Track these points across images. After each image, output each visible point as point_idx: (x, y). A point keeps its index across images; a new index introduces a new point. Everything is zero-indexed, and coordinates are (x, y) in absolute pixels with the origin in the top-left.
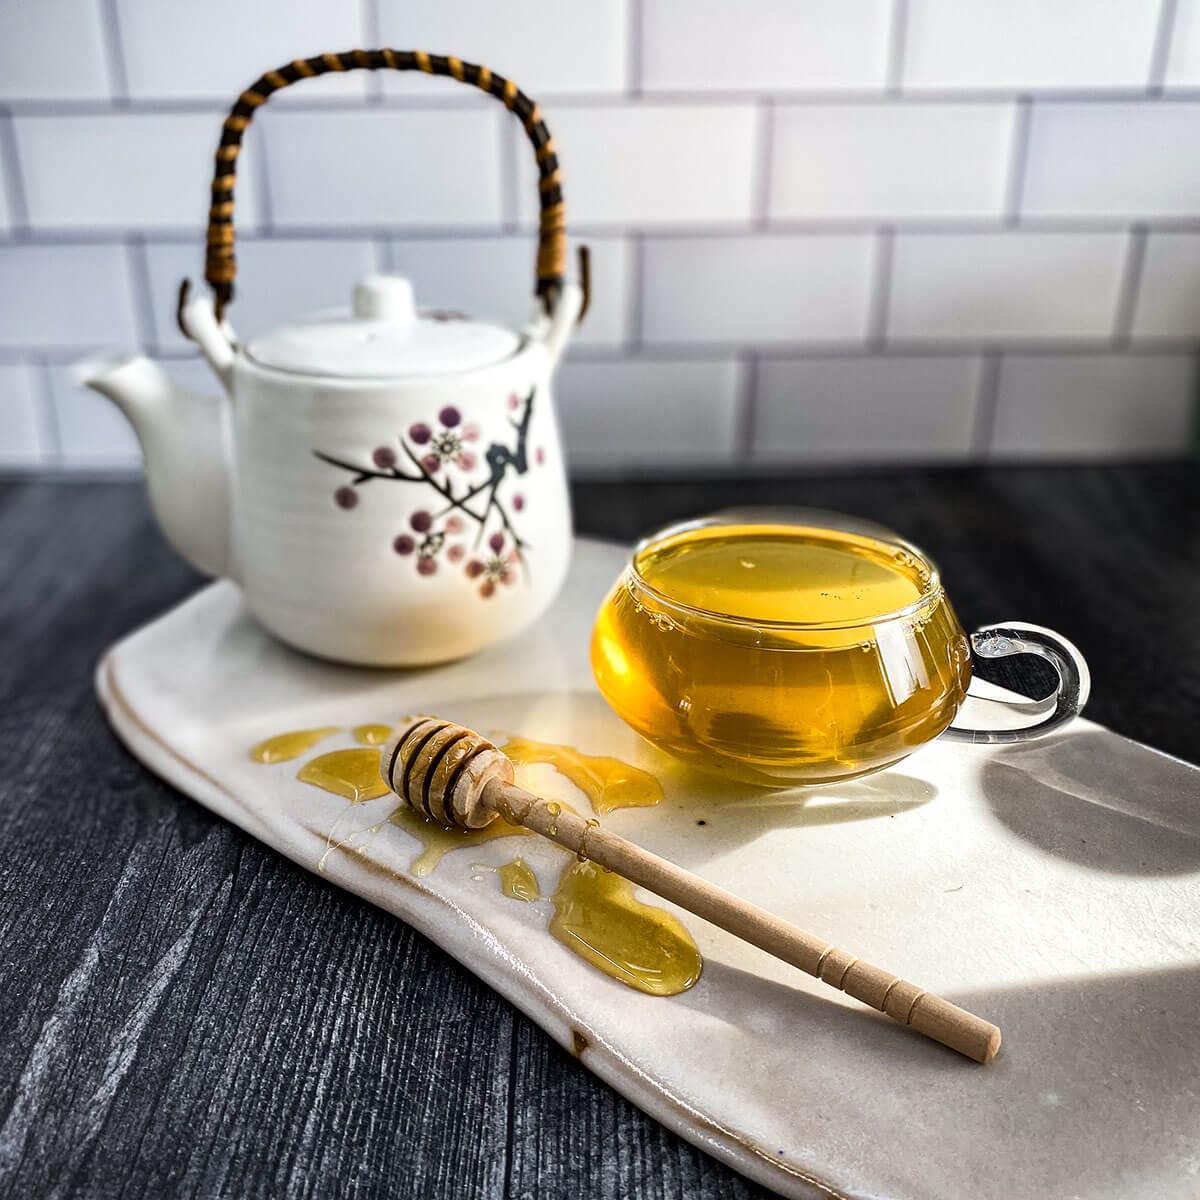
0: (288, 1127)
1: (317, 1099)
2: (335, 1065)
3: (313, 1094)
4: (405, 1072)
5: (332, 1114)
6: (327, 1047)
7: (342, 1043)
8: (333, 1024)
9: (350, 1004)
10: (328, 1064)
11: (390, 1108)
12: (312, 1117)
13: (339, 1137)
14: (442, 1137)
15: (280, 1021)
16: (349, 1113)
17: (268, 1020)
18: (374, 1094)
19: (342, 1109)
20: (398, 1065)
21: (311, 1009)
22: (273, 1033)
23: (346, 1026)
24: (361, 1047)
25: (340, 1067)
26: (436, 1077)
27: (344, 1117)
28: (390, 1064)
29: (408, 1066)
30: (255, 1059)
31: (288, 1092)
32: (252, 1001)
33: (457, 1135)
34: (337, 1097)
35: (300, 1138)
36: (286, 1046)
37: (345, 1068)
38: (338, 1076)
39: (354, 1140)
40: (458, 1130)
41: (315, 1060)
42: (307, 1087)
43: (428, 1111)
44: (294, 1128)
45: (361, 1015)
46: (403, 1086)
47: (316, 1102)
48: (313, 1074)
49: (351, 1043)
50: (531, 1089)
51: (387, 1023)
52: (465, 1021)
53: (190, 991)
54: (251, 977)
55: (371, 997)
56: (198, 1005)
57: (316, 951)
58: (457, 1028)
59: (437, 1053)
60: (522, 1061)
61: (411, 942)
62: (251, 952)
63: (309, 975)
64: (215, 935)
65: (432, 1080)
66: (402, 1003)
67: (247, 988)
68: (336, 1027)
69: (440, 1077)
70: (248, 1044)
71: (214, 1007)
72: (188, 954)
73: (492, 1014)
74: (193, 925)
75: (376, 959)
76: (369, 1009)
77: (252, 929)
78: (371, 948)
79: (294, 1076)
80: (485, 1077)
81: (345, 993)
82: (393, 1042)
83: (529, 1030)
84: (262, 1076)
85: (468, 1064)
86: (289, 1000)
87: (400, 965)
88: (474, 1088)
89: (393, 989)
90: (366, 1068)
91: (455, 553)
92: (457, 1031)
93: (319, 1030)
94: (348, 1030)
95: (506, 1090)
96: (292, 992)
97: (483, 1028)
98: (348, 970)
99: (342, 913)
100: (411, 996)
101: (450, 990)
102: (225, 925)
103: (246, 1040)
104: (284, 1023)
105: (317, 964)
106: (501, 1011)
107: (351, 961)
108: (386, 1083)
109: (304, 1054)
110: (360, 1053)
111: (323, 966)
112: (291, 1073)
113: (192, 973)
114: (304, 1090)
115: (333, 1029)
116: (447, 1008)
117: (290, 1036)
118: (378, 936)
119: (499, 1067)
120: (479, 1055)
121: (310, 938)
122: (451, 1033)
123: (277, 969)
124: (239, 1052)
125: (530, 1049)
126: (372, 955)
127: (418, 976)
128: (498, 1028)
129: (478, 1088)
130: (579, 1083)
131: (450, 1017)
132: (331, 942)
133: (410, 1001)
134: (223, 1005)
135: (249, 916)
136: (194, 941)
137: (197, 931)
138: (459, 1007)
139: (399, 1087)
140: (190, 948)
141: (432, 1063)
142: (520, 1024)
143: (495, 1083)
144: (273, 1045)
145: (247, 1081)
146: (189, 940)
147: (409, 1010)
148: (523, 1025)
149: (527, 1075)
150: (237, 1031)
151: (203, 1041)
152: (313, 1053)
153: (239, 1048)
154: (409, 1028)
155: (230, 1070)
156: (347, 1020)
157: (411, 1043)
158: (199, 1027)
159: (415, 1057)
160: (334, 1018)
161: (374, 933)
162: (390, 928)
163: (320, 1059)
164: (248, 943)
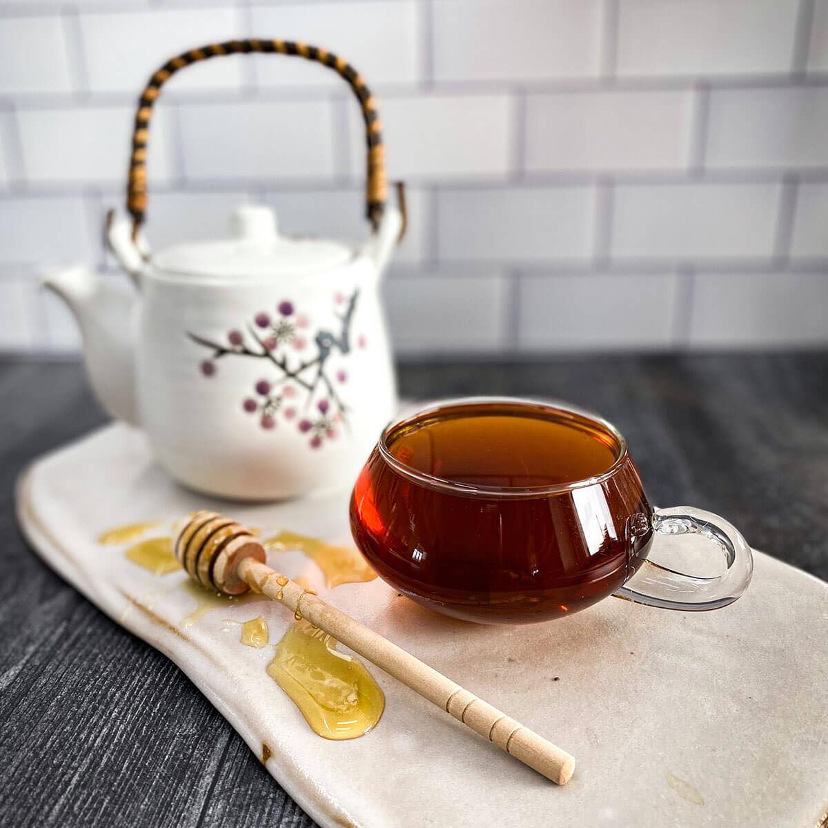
0: (42, 808)
1: (70, 787)
2: (92, 762)
3: (68, 783)
4: (139, 770)
5: (77, 799)
6: (89, 749)
7: (102, 746)
8: (100, 732)
9: (117, 718)
10: (87, 761)
11: (120, 796)
12: (62, 800)
13: (75, 816)
14: (151, 820)
15: (64, 728)
16: (89, 798)
17: (55, 727)
18: (111, 785)
19: (85, 796)
20: (136, 763)
21: (88, 721)
22: (55, 737)
23: (108, 734)
24: (114, 750)
25: (94, 764)
26: (161, 775)
27: (84, 802)
28: (130, 763)
29: (143, 765)
30: (36, 755)
31: (51, 781)
32: (49, 713)
33: (162, 819)
34: (84, 787)
35: (47, 817)
36: (61, 746)
37: (98, 764)
38: (91, 770)
39: (86, 819)
40: (163, 816)
41: (78, 758)
42: (66, 777)
43: (146, 800)
44: (46, 808)
45: (122, 727)
46: (135, 780)
47: (68, 789)
48: (73, 769)
49: (108, 747)
50: (226, 787)
51: (138, 732)
52: (194, 735)
53: (9, 704)
54: (55, 695)
55: (133, 714)
56: (10, 714)
57: (106, 679)
58: (187, 740)
59: (167, 757)
60: (227, 766)
61: (175, 675)
62: (61, 677)
63: (95, 695)
64: (40, 664)
65: (157, 777)
66: (154, 719)
67: (48, 703)
68: (102, 734)
69: (164, 775)
70: (36, 743)
71: (20, 716)
72: (17, 677)
73: (216, 730)
74: (27, 657)
75: (146, 686)
76: (129, 723)
77: (66, 662)
78: (144, 678)
79: (59, 768)
80: (196, 777)
81: (116, 710)
82: (138, 748)
83: (239, 743)
84: (37, 768)
85: (188, 766)
86: (74, 713)
87: (162, 691)
88: (186, 785)
89: (151, 709)
90: (113, 766)
91: (290, 413)
92: (186, 741)
93: (88, 736)
94: (109, 737)
95: (209, 788)
96: (79, 707)
97: (206, 740)
98: (124, 693)
99: (133, 653)
100: (162, 715)
101: (191, 711)
102: (49, 658)
103: (35, 741)
104: (65, 730)
105: (104, 688)
106: (223, 728)
107: (127, 688)
108: (123, 777)
109: (72, 753)
110: (112, 754)
111: (107, 690)
112: (57, 767)
113: (14, 691)
114: (63, 780)
115: (99, 736)
116: (184, 725)
117: (66, 740)
118: (152, 670)
119: (209, 770)
120: (196, 759)
121: (105, 669)
122: (182, 742)
123: (74, 690)
124: (27, 749)
125: (236, 757)
126: (144, 684)
127: (172, 700)
128: (217, 740)
129: (188, 785)
130: (264, 785)
131: (185, 731)
132: (119, 672)
133: (160, 717)
134: (28, 715)
135: (67, 652)
136: (23, 668)
137: (28, 661)
138: (193, 724)
139: (131, 781)
140: (19, 673)
141: (161, 764)
142: (234, 738)
143: (202, 781)
144: (52, 745)
145: (25, 771)
146: (20, 667)
147: (157, 724)
148: (236, 739)
149: (227, 776)
150: (30, 734)
151: (4, 740)
152: (78, 753)
153: (28, 746)
154: (153, 738)
155: (15, 763)
156: (111, 729)
157: (151, 748)
158: (5, 730)
159: (150, 759)
160: (102, 728)
161: (151, 667)
162: (163, 665)
163: (82, 757)
164: (60, 671)
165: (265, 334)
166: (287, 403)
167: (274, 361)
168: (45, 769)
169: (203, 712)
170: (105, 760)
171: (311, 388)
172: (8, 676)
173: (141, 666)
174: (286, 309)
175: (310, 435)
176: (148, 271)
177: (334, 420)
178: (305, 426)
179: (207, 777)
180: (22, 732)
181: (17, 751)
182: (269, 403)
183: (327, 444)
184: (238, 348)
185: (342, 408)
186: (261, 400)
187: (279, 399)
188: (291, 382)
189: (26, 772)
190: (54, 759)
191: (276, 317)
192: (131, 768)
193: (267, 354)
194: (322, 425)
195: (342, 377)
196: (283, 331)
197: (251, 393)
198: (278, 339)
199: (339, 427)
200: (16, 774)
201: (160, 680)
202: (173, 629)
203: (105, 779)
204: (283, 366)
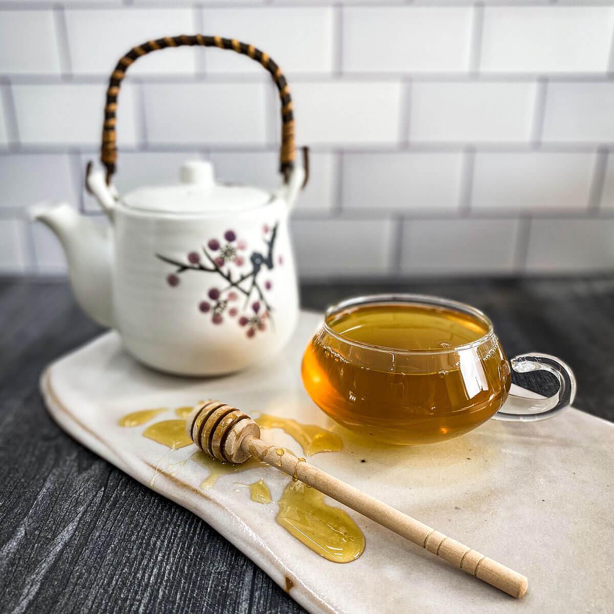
2: (151, 596)
4: (190, 600)
6: (147, 585)
7: (156, 583)
8: (152, 572)
9: (162, 561)
10: (147, 594)
15: (122, 570)
17: (116, 569)
20: (186, 595)
21: (140, 563)
22: (117, 577)
23: (159, 574)
24: (166, 585)
25: (153, 597)
26: (207, 603)
28: (182, 595)
29: (192, 597)
30: (106, 591)
31: (123, 611)
32: (108, 558)
36: (124, 584)
37: (157, 597)
38: (152, 601)
41: (140, 592)
42: (134, 608)
45: (168, 567)
46: (188, 608)
48: (138, 601)
49: (161, 583)
50: (260, 611)
51: (182, 571)
52: (226, 571)
53: (74, 552)
54: (109, 545)
55: (174, 557)
56: (77, 560)
57: (146, 531)
58: (221, 575)
59: (209, 589)
60: (257, 594)
61: (199, 526)
62: (110, 530)
63: (141, 544)
64: (91, 521)
65: (205, 605)
66: (191, 560)
67: (105, 551)
68: (154, 573)
69: (210, 603)
70: (103, 583)
71: (86, 561)
72: (75, 532)
73: (242, 567)
74: (79, 515)
75: (179, 536)
76: (173, 564)
77: (112, 518)
78: (177, 530)
79: (127, 601)
80: (235, 604)
81: (160, 554)
82: (185, 583)
83: (261, 577)
84: (109, 601)
85: (226, 596)
86: (128, 558)
87: (192, 539)
88: (228, 610)
89: (187, 553)
90: (168, 598)
91: (233, 312)
92: (221, 577)
93: (143, 575)
94: (160, 575)
95: (247, 611)
96: (130, 553)
97: (236, 575)
98: (163, 542)
99: (162, 509)
100: (197, 557)
101: (219, 554)
102: (97, 516)
103: (102, 581)
104: (124, 571)
105: (146, 538)
106: (247, 566)
107: (165, 537)
108: (179, 606)
109: (134, 589)
110: (165, 588)
111: (149, 539)
112: (125, 600)
113: (76, 542)
114: (132, 609)
115: (152, 575)
116: (216, 564)
117: (127, 579)
118: (181, 523)
119: (244, 598)
120: (232, 590)
121: (143, 523)
122: (218, 578)
123: (123, 540)
124: (97, 587)
125: (262, 587)
126: (177, 533)
127: (201, 545)
128: (244, 575)
129: (231, 610)
130: (288, 607)
131: (218, 568)
132: (155, 526)
133: (196, 559)
134: (91, 560)
135: (110, 510)
136: (79, 524)
137: (81, 519)
138: (223, 563)
139: (186, 608)
140: (76, 528)
141: (206, 595)
142: (257, 573)
143: (240, 607)
144: (116, 583)
145: (100, 604)
146: (76, 524)
147: (195, 564)
148: (259, 573)
149: (259, 602)
150: (97, 575)
151: (78, 581)
152: (139, 588)
153: (98, 585)
154: (194, 575)
155: (91, 598)
156: (160, 569)
157: (195, 584)
158: (76, 572)
159: (196, 591)
160: (153, 569)
161: (179, 521)
162: (188, 518)
163: (143, 592)
164: (108, 525)
165: (215, 255)
166: (231, 305)
167: (222, 274)
168: (116, 602)
169: (228, 553)
170: (161, 593)
171: (248, 294)
172: (68, 531)
173: (172, 519)
174: (230, 236)
175: (247, 328)
176: (118, 207)
177: (263, 317)
178: (244, 322)
179: (244, 603)
180: (90, 574)
181: (90, 588)
182: (218, 305)
183: (259, 334)
184: (196, 266)
185: (268, 308)
186: (213, 303)
187: (225, 302)
188: (234, 289)
189: (102, 604)
190: (121, 594)
191: (223, 243)
192: (183, 599)
193: (217, 270)
194: (255, 321)
195: (268, 286)
196: (229, 252)
197: (205, 298)
198: (226, 258)
199: (267, 322)
200: (94, 606)
201: (189, 530)
202: (195, 491)
203: (165, 608)
204: (228, 278)
